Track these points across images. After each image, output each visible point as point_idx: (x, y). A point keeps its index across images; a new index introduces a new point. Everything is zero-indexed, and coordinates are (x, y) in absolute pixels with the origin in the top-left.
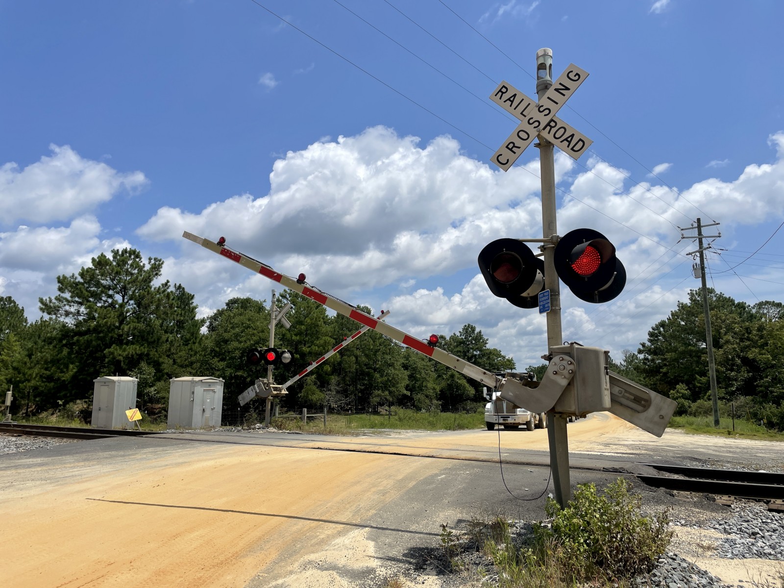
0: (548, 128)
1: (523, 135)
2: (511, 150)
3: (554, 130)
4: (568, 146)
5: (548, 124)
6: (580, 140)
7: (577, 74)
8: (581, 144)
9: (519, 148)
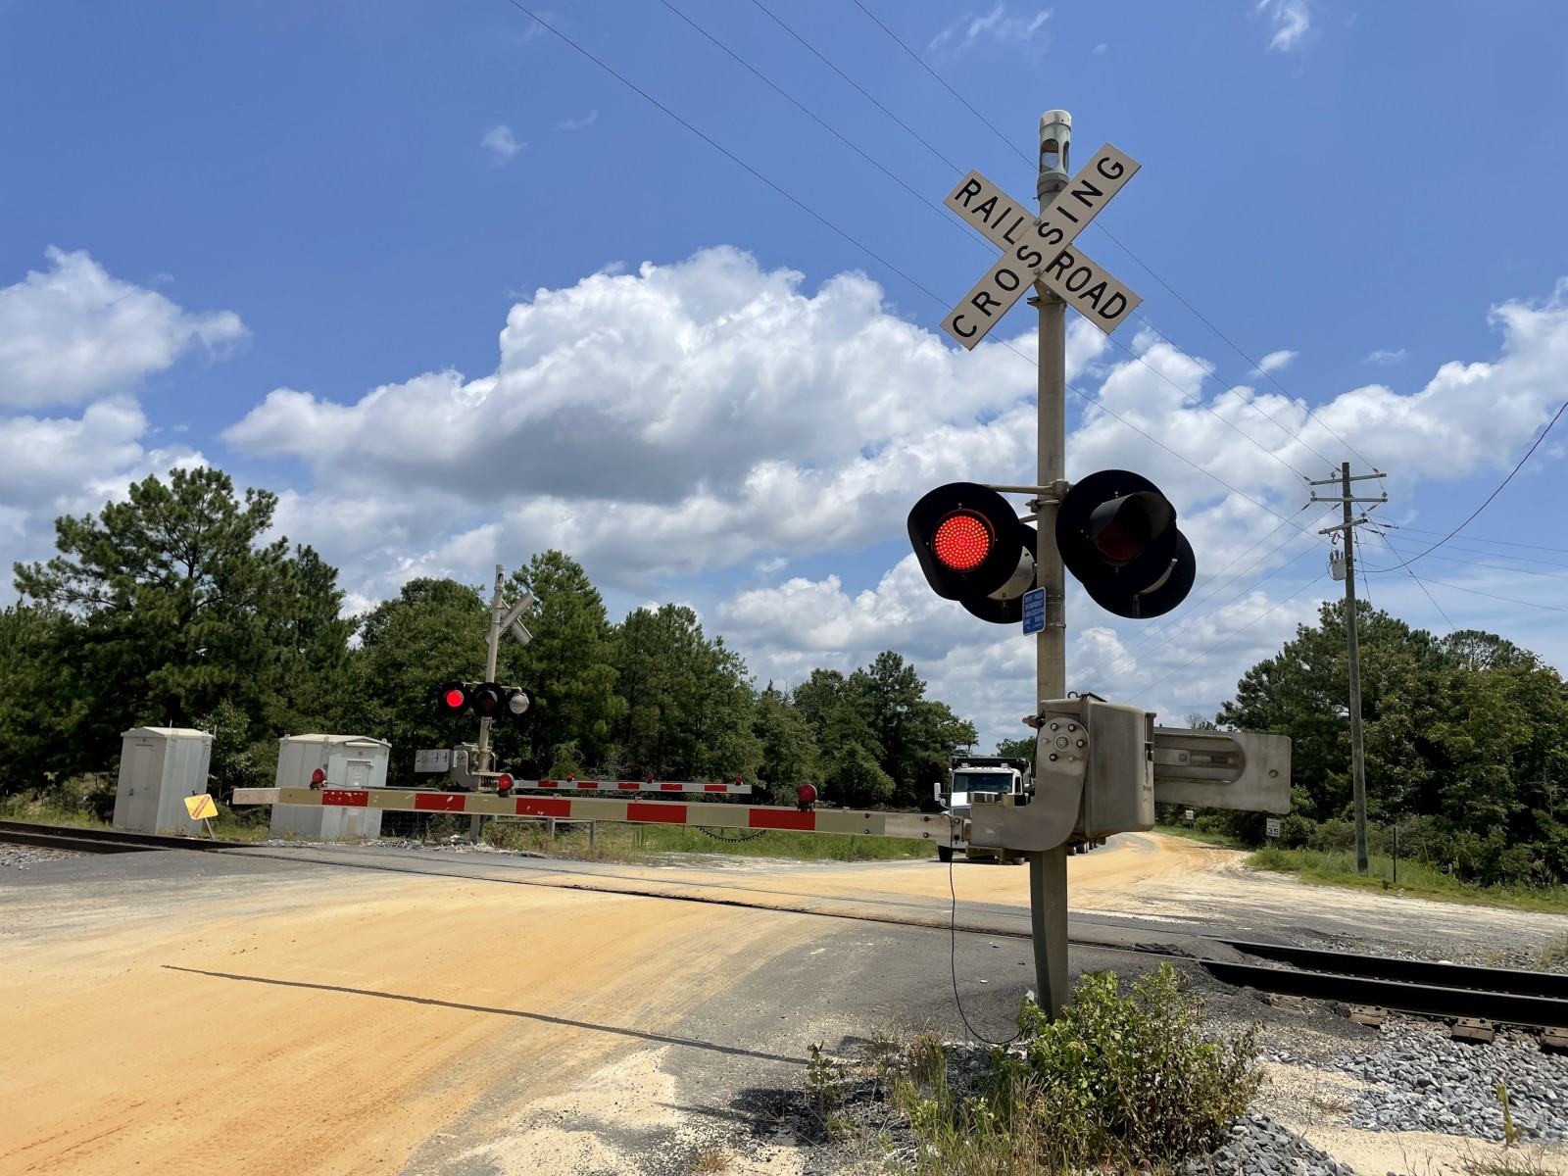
0: (1057, 268)
1: (1005, 278)
2: (981, 307)
3: (1067, 273)
4: (1094, 307)
5: (1057, 261)
6: (1118, 295)
7: (1117, 165)
8: (1118, 302)
9: (998, 304)
